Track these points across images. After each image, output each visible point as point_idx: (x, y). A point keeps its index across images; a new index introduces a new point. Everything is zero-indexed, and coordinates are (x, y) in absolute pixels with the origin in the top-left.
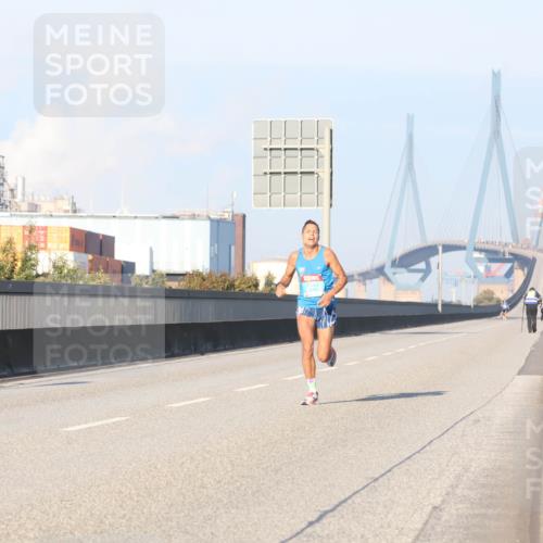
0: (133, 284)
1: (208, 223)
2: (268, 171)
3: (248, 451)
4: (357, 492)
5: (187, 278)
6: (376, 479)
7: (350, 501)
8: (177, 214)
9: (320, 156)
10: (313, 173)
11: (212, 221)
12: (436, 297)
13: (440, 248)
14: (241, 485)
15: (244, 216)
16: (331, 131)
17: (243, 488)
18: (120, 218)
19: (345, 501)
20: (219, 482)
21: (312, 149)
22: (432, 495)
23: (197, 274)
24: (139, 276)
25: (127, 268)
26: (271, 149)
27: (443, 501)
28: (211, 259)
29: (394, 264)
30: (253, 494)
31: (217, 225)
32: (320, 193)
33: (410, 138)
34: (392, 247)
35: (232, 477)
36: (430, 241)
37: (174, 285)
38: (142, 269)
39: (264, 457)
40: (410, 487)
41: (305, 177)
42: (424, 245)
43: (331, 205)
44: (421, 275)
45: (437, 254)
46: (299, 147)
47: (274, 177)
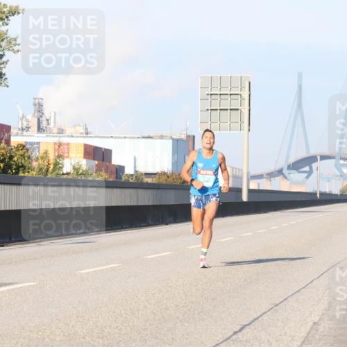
0: (123, 179)
1: (171, 141)
2: (209, 108)
3: (196, 286)
4: (265, 313)
5: (157, 176)
6: (278, 305)
7: (260, 319)
8: (152, 136)
9: (242, 99)
10: (238, 109)
11: (173, 139)
12: (316, 189)
13: (319, 158)
14: (191, 308)
15: (194, 137)
16: (250, 83)
17: (192, 310)
18: (116, 137)
19: (258, 318)
20: (177, 306)
21: (238, 94)
22: (313, 315)
23: (164, 174)
24: (127, 175)
25: (120, 170)
26: (211, 94)
27: (320, 319)
28: (173, 164)
29: (289, 167)
30: (199, 314)
31: (177, 142)
32: (242, 122)
33: (300, 87)
34: (288, 157)
35: (185, 303)
36: (313, 152)
37: (149, 180)
38: (129, 171)
39: (206, 290)
40: (299, 310)
41: (233, 112)
42: (308, 155)
43: (249, 130)
44: (306, 174)
45: (317, 161)
46: (229, 93)
47: (213, 112)
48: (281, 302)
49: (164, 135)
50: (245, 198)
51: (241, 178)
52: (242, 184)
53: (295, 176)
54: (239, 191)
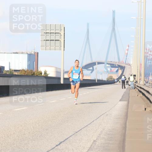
0: (4, 73)
1: (27, 55)
2: (45, 39)
3: (38, 124)
4: (71, 136)
5: (20, 71)
6: (77, 132)
7: (69, 139)
8: (18, 52)
9: (61, 35)
10: (59, 40)
11: (28, 54)
12: (95, 78)
13: (97, 63)
14: (36, 134)
15: (38, 53)
16: (64, 28)
19: (67, 139)
20: (30, 133)
21: (59, 33)
22: (93, 137)
23: (23, 70)
24: (6, 71)
25: (2, 68)
26: (46, 33)
27: (97, 139)
28: (28, 66)
29: (83, 68)
30: (40, 136)
31: (30, 55)
32: (61, 46)
33: (88, 30)
35: (33, 131)
36: (94, 61)
37: (16, 73)
39: (43, 125)
40: (87, 135)
41: (56, 41)
42: (92, 62)
43: (64, 50)
44: (91, 71)
45: (96, 65)
46: (55, 32)
47: (47, 41)
48: (78, 131)
49: (23, 52)
50: (62, 82)
51: (60, 73)
52: (61, 76)
53: (85, 72)
54: (59, 79)
